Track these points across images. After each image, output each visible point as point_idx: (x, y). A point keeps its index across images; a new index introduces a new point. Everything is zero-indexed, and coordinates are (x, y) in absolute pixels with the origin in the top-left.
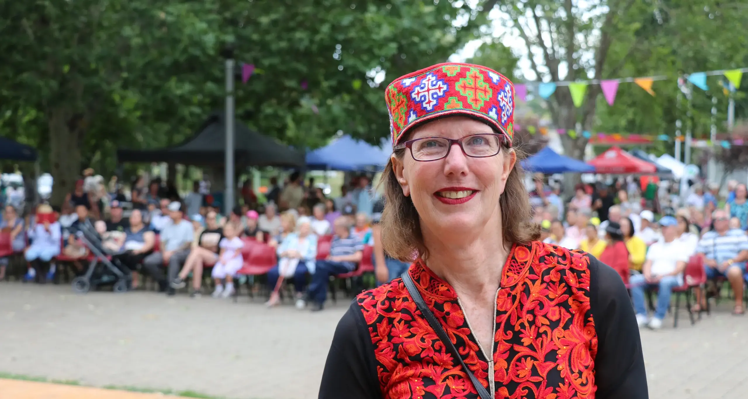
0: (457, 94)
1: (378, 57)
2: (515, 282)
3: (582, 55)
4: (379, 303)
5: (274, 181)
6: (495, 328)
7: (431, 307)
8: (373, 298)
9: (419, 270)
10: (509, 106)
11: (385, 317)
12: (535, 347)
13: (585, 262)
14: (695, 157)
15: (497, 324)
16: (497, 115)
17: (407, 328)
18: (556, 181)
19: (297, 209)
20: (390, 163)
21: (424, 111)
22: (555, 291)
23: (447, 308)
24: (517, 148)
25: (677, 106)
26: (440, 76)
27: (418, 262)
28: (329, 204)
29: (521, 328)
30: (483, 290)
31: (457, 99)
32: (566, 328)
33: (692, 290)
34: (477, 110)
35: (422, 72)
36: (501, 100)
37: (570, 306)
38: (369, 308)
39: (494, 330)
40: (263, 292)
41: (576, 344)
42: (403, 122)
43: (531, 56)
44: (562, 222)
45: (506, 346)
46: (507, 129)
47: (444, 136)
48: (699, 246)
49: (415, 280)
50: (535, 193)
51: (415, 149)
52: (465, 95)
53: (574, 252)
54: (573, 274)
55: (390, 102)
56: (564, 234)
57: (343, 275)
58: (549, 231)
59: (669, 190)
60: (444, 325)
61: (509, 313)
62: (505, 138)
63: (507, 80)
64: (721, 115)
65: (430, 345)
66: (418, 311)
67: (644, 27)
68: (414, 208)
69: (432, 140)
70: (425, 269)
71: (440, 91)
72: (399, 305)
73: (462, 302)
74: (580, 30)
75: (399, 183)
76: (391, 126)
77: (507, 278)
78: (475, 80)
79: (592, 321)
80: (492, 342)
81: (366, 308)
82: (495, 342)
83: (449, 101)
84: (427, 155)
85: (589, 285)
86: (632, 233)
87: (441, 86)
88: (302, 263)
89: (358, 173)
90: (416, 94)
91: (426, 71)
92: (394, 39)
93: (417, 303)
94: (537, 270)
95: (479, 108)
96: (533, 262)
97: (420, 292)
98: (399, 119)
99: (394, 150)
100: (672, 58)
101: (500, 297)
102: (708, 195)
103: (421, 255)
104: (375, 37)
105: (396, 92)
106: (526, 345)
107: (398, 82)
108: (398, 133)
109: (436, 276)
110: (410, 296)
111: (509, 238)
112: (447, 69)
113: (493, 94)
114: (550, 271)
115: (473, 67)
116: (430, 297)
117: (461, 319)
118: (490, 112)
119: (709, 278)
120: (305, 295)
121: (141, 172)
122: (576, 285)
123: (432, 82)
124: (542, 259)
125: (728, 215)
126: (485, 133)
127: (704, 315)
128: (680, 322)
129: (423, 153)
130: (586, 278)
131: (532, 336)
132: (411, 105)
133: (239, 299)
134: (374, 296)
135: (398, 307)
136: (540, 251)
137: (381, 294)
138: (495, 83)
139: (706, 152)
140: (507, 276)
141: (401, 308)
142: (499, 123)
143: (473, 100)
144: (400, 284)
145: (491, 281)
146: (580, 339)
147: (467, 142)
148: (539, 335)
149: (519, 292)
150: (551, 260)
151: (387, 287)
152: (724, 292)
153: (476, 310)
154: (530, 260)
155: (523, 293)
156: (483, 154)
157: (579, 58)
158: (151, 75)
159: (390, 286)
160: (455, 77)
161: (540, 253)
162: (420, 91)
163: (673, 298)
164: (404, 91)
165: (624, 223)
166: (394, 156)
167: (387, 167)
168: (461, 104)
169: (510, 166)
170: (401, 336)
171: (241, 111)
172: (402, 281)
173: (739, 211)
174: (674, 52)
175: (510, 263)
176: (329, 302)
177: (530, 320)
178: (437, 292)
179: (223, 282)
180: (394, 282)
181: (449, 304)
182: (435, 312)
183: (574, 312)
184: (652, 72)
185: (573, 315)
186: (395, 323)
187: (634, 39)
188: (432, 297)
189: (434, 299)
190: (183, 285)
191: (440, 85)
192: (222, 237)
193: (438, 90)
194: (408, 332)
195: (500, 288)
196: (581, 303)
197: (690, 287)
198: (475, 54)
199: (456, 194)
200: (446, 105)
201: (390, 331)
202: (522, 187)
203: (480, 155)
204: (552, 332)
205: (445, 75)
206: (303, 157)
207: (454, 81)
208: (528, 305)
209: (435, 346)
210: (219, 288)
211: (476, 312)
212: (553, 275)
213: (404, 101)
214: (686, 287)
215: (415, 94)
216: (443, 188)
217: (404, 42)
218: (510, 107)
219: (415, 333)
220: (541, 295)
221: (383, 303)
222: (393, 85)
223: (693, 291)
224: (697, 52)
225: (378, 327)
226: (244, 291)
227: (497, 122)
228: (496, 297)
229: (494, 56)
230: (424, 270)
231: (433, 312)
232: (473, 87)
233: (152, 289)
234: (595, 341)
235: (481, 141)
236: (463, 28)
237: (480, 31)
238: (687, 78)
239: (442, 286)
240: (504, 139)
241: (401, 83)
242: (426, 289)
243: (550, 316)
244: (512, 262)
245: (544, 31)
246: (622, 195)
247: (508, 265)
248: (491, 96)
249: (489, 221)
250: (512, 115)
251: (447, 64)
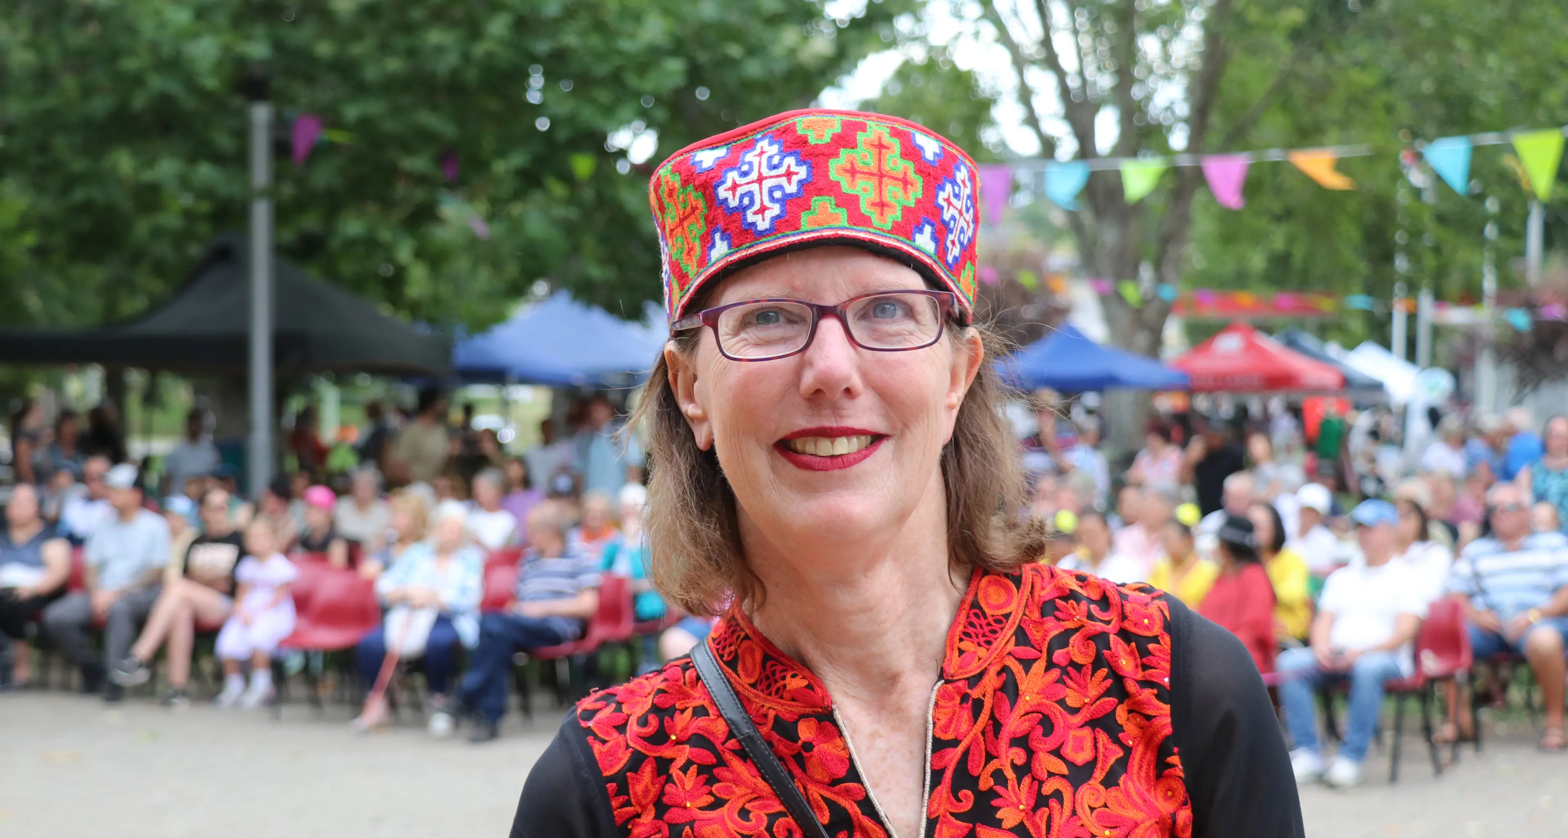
0: (833, 189)
1: (637, 95)
2: (979, 667)
3: (1155, 91)
4: (633, 720)
5: (374, 411)
6: (928, 782)
7: (765, 730)
8: (619, 708)
9: (735, 637)
10: (965, 220)
11: (648, 756)
12: (1031, 830)
13: (1157, 614)
14: (1443, 350)
15: (933, 772)
16: (936, 242)
17: (705, 784)
18: (1090, 412)
19: (429, 481)
20: (663, 366)
21: (749, 233)
22: (1083, 689)
23: (805, 732)
24: (985, 326)
25: (1399, 218)
26: (788, 144)
27: (733, 617)
28: (515, 471)
29: (995, 784)
30: (899, 687)
31: (834, 202)
32: (1110, 781)
33: (1436, 686)
34: (882, 230)
35: (745, 134)
36: (945, 204)
37: (1121, 728)
38: (608, 734)
39: (927, 789)
40: (347, 694)
41: (1137, 825)
42: (695, 259)
43: (1025, 95)
44: (1104, 518)
45: (958, 827)
46: (962, 279)
47: (801, 296)
48: (1454, 574)
49: (727, 663)
50: (1035, 442)
51: (727, 329)
52: (853, 193)
53: (1131, 590)
54: (1129, 645)
55: (662, 209)
56: (1111, 544)
57: (548, 651)
58: (1071, 539)
59: (1375, 434)
60: (799, 776)
61: (965, 746)
62: (955, 300)
63: (960, 152)
64: (1508, 244)
65: (762, 828)
66: (733, 741)
67: (1313, 21)
68: (724, 480)
69: (770, 307)
70: (751, 635)
71: (789, 182)
72: (684, 724)
73: (845, 718)
74: (1151, 27)
75: (686, 417)
76: (664, 271)
77: (959, 656)
78: (880, 153)
79: (1177, 766)
80: (920, 820)
81: (600, 735)
82: (928, 818)
83: (812, 208)
84: (757, 345)
85: (1168, 674)
86: (1278, 541)
87: (794, 168)
88: (444, 620)
89: (588, 390)
90: (729, 189)
91: (754, 130)
92: (678, 48)
93: (730, 719)
94: (1035, 634)
95: (889, 226)
96: (1024, 614)
97: (737, 693)
98: (685, 252)
99: (671, 330)
100: (1385, 97)
101: (941, 703)
102: (1477, 446)
103: (741, 599)
104: (626, 45)
105: (678, 185)
106: (1009, 827)
107: (682, 158)
108: (682, 289)
109: (781, 654)
110: (713, 703)
111: (963, 556)
112: (808, 127)
113: (925, 189)
114: (1069, 638)
115: (873, 121)
116: (763, 706)
117: (842, 761)
118: (918, 236)
119: (1479, 656)
120: (453, 701)
121: (38, 390)
122: (1136, 673)
123: (770, 158)
124: (1047, 608)
125: (1526, 498)
126: (902, 288)
127: (1467, 752)
128: (1406, 769)
129: (745, 340)
130: (1161, 655)
131: (1024, 802)
132: (714, 218)
133: (286, 711)
134: (620, 704)
135: (681, 731)
136: (1043, 589)
137: (640, 699)
138: (930, 161)
139: (1471, 338)
140: (959, 649)
141: (689, 734)
142: (940, 264)
143: (874, 204)
144: (688, 673)
145: (919, 665)
146: (1147, 811)
147: (861, 310)
148: (1040, 801)
149: (990, 691)
150: (1072, 611)
151: (653, 681)
152: (1516, 695)
153: (880, 736)
154: (1017, 610)
155: (999, 693)
156: (899, 342)
157: (1149, 98)
158: (61, 144)
159: (661, 678)
160: (827, 145)
161: (1043, 593)
162: (738, 183)
163: (1387, 708)
164: (697, 183)
165: (1260, 517)
166: (671, 346)
167: (654, 375)
168: (843, 214)
169: (969, 373)
170: (688, 805)
171: (288, 236)
172: (693, 667)
173: (1555, 485)
174: (1388, 82)
175: (968, 617)
176: (512, 719)
177: (1019, 762)
178: (781, 692)
179: (246, 668)
180: (670, 667)
181: (813, 723)
182: (775, 743)
183: (1131, 743)
184: (1333, 134)
185: (1128, 750)
186: (675, 771)
187: (1285, 47)
188: (767, 705)
189: (774, 709)
190: (141, 676)
191: (789, 167)
192: (243, 553)
193: (785, 179)
194: (708, 794)
195: (943, 681)
196: (1149, 718)
197: (1432, 681)
198: (885, 90)
199: (830, 444)
200: (805, 217)
201: (662, 793)
202: (999, 425)
203: (892, 344)
204: (1074, 794)
205: (803, 141)
206: (446, 349)
207: (827, 155)
208: (1014, 724)
209: (775, 829)
210: (234, 684)
211: (880, 744)
212: (1076, 648)
213: (697, 208)
214: (1421, 681)
215: (726, 190)
216: (796, 429)
217: (703, 57)
218: (968, 223)
219: (726, 797)
220: (1047, 698)
221: (643, 722)
222: (669, 167)
223: (1439, 690)
224: (1443, 81)
225: (629, 781)
226: (297, 690)
227: (935, 262)
228: (932, 705)
229: (933, 93)
230: (747, 637)
231: (770, 744)
232: (876, 171)
233: (65, 688)
234: (1184, 815)
235: (895, 309)
236: (855, 23)
237: (897, 30)
238: (1422, 150)
239: (793, 676)
240: (953, 304)
241: (691, 162)
242: (753, 685)
243: (1068, 751)
244: (971, 615)
245: (1057, 30)
246: (1258, 446)
247: (962, 622)
248: (920, 195)
249: (914, 514)
250: (972, 242)
251: (808, 114)
